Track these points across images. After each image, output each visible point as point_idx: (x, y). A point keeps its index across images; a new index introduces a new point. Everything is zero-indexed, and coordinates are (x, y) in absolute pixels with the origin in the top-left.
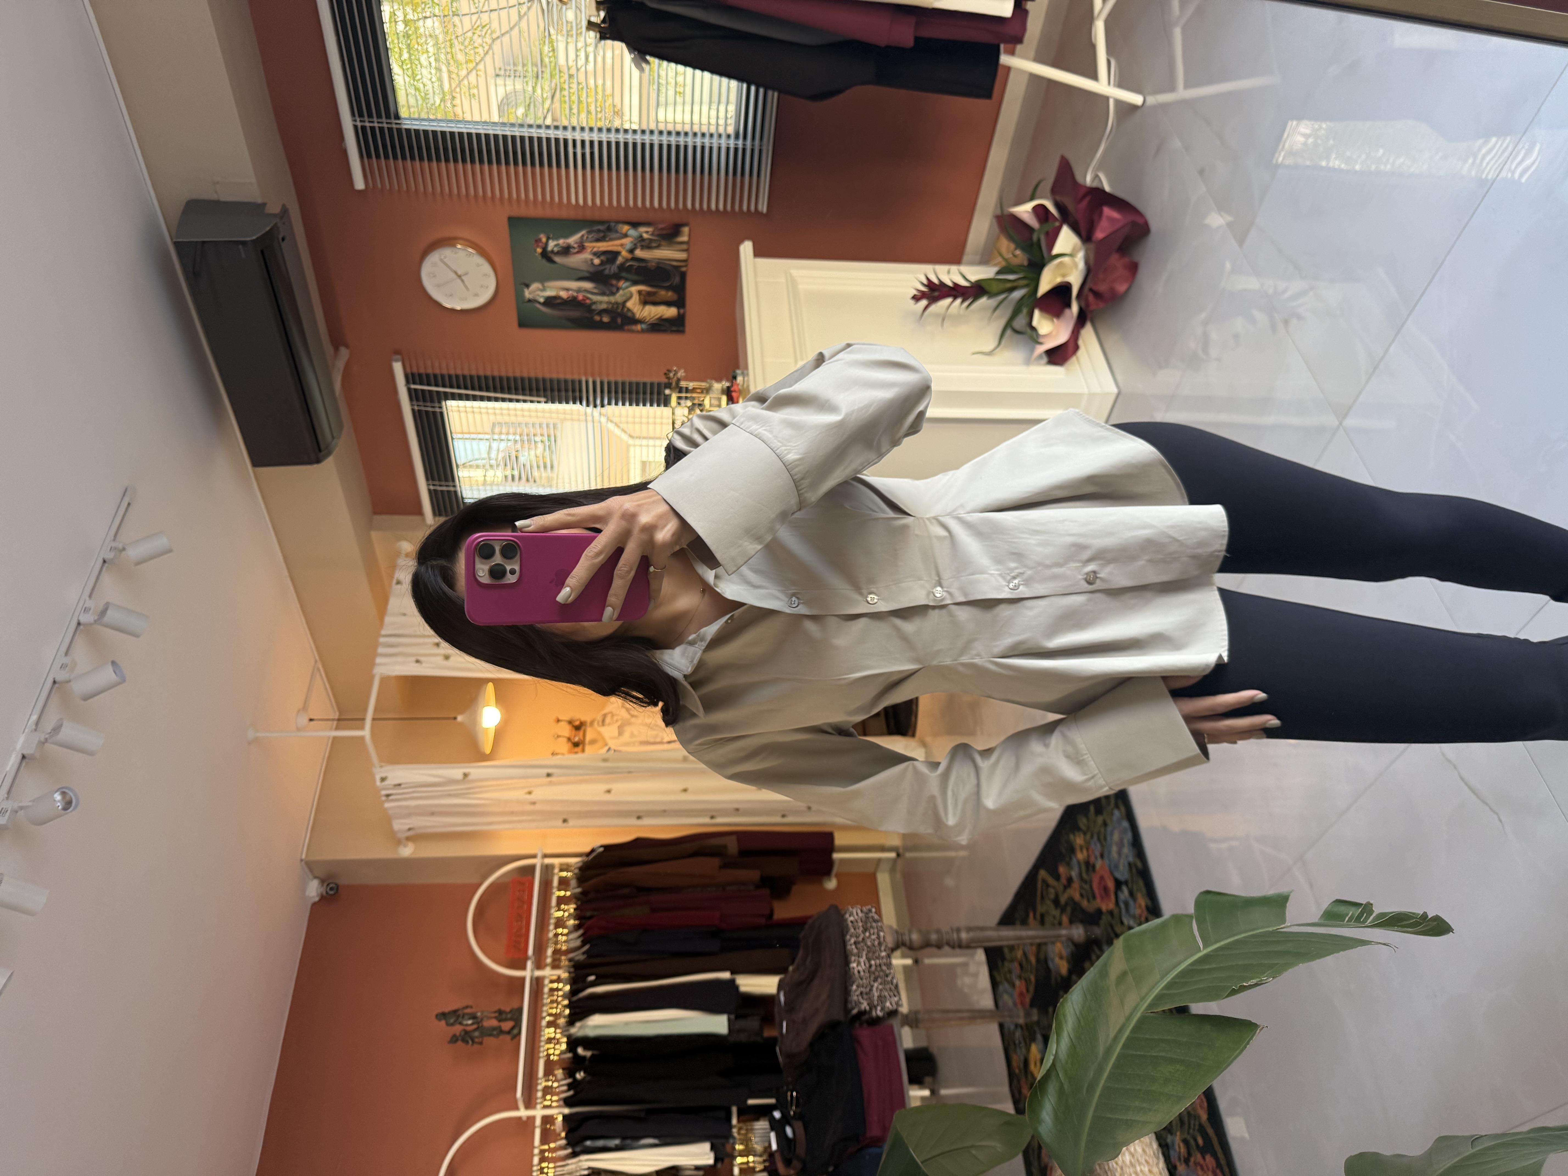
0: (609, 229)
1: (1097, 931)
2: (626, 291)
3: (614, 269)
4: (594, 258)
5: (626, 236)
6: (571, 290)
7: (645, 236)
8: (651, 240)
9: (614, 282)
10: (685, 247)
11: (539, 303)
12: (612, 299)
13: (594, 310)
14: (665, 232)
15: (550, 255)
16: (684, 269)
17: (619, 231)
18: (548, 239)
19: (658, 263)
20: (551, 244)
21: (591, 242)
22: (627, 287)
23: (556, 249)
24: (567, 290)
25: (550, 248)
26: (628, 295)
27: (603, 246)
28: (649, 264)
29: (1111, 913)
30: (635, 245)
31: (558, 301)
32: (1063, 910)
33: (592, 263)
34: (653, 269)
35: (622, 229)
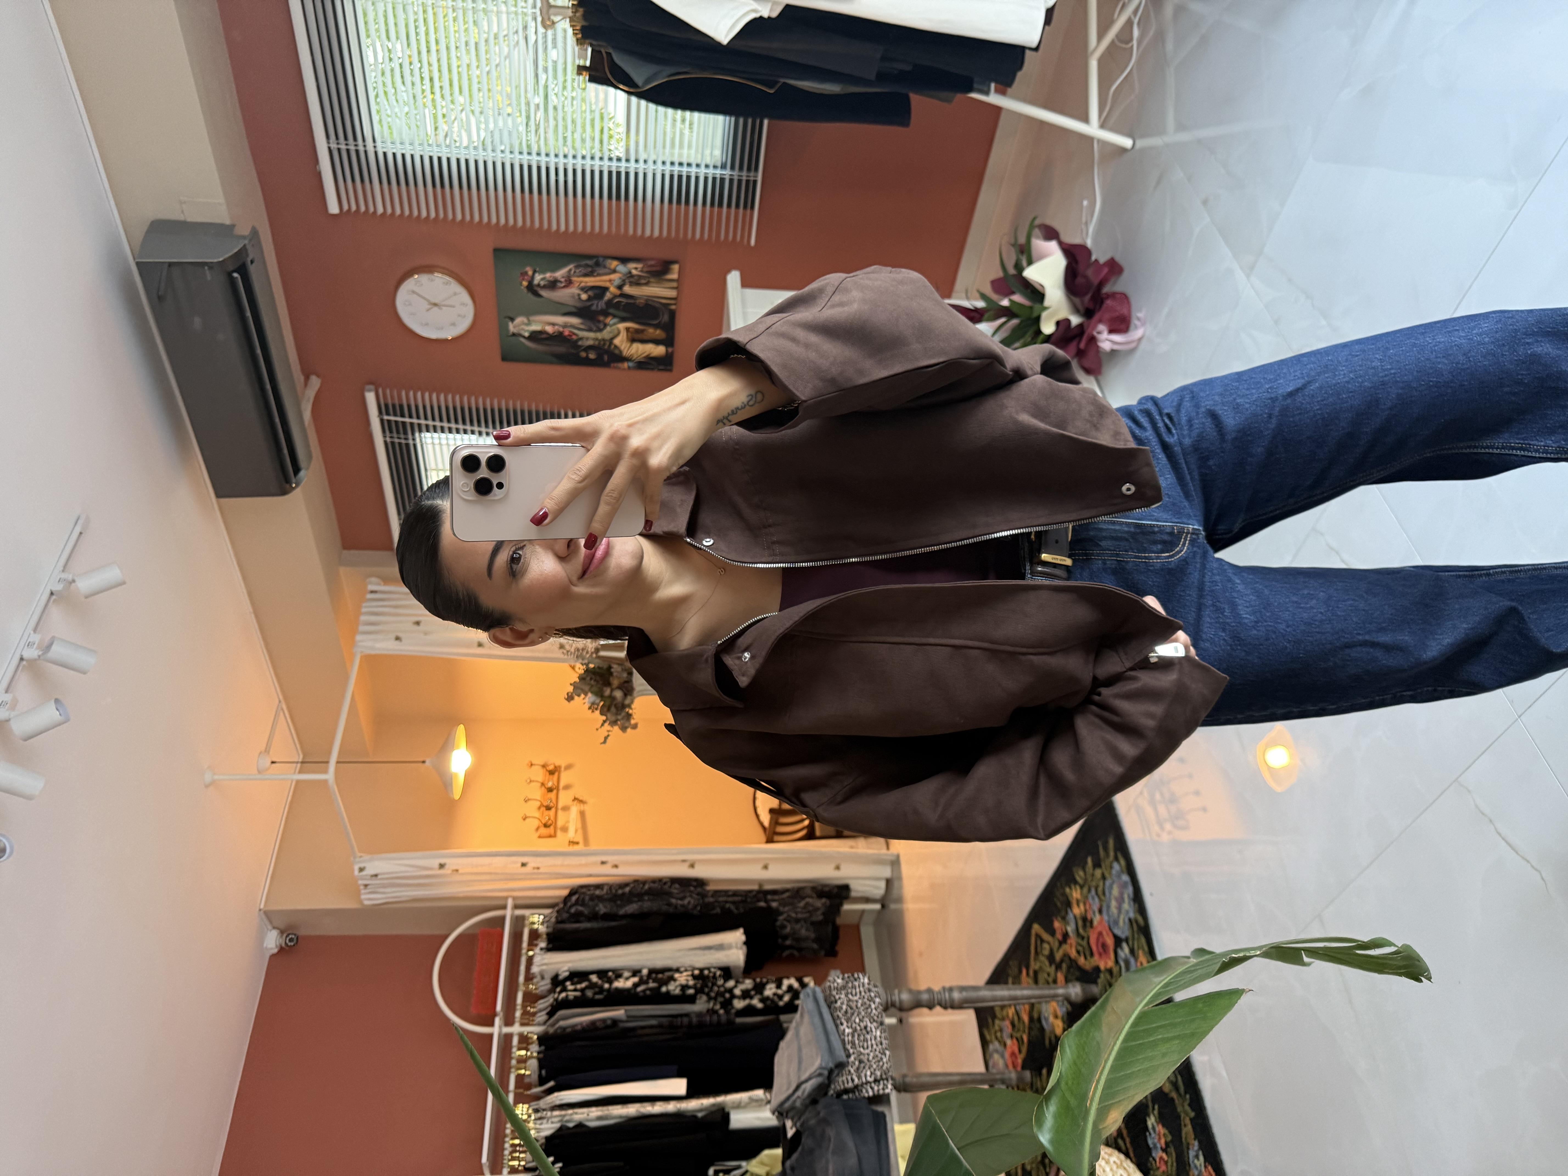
4: (581, 292)
5: (614, 271)
6: (556, 324)
13: (580, 346)
17: (608, 267)
18: (534, 272)
21: (579, 276)
31: (544, 336)
32: (1058, 967)
35: (610, 264)
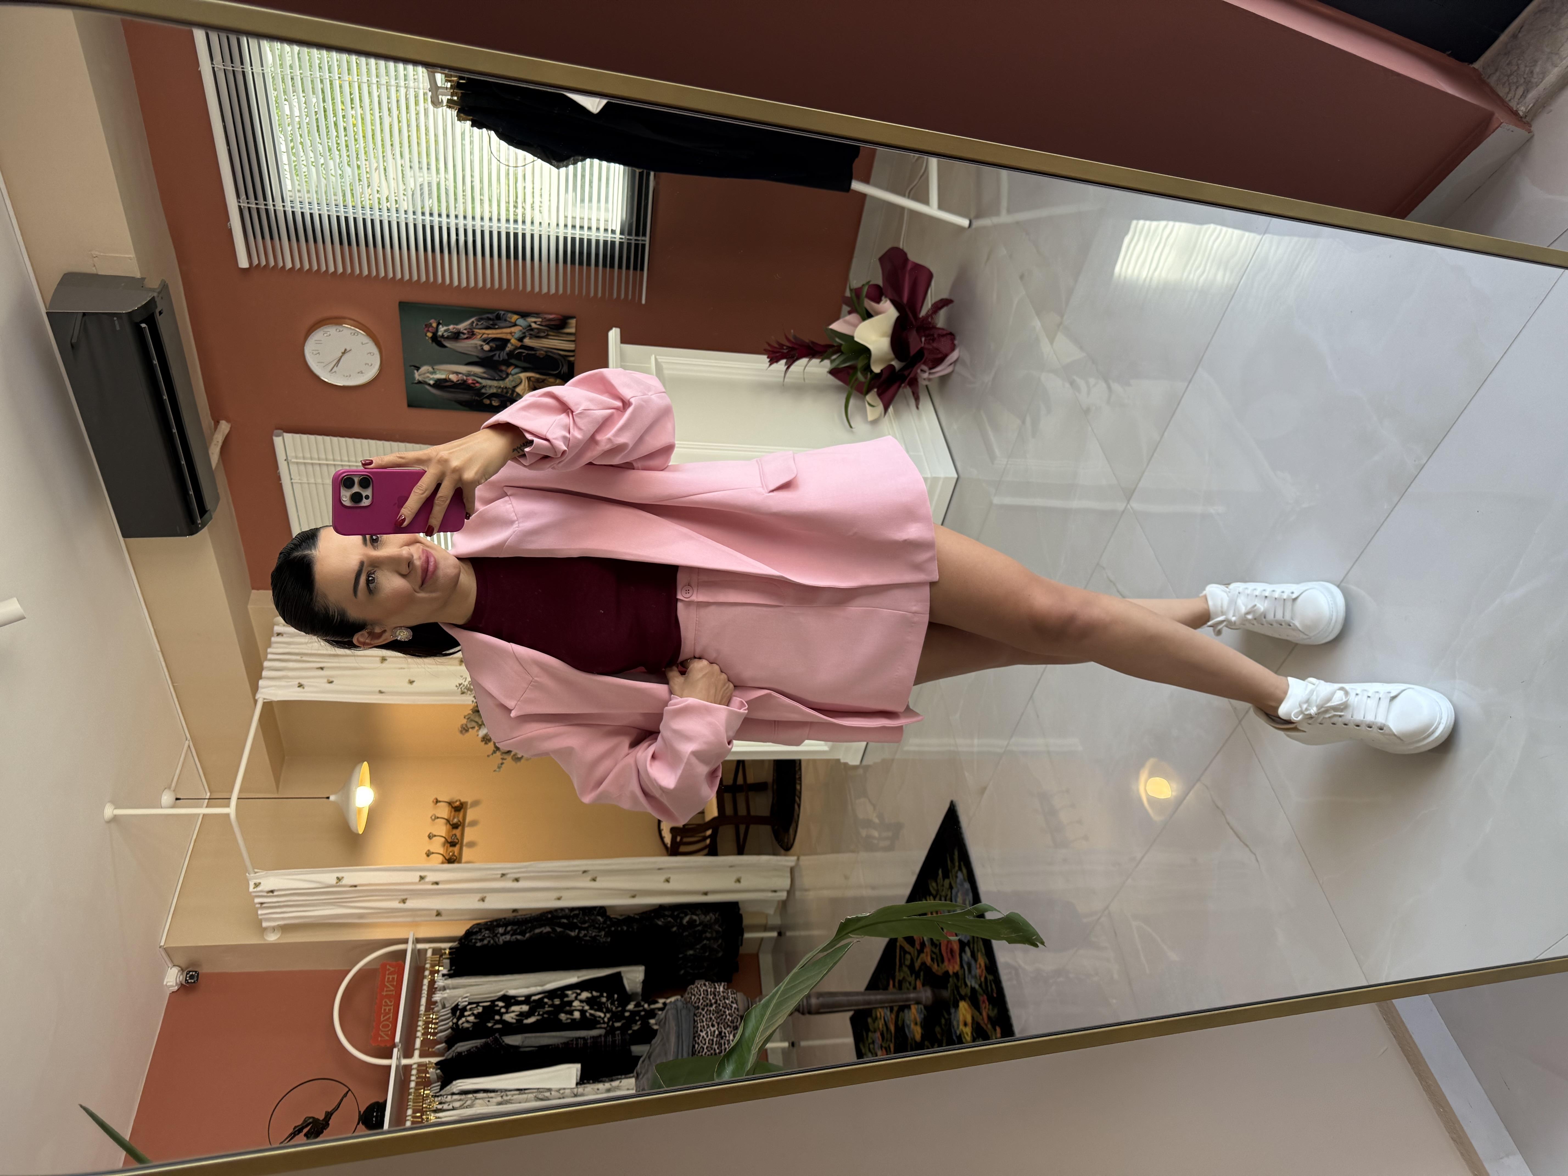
0: (498, 317)
1: (946, 994)
2: (515, 376)
3: (503, 355)
4: (484, 344)
5: (515, 325)
6: (460, 373)
7: (534, 325)
8: (539, 330)
9: (504, 368)
10: (573, 338)
11: (429, 385)
12: (502, 384)
13: (483, 394)
14: (553, 323)
15: (439, 339)
16: (572, 359)
17: (508, 319)
18: (439, 324)
19: (546, 352)
20: (442, 329)
21: (481, 329)
22: (516, 374)
23: (446, 334)
24: (457, 373)
25: (440, 333)
26: (518, 381)
27: (492, 333)
28: (538, 352)
29: (956, 974)
30: (524, 333)
31: (448, 384)
32: (917, 976)
33: (482, 349)
34: (541, 357)
35: (511, 318)
